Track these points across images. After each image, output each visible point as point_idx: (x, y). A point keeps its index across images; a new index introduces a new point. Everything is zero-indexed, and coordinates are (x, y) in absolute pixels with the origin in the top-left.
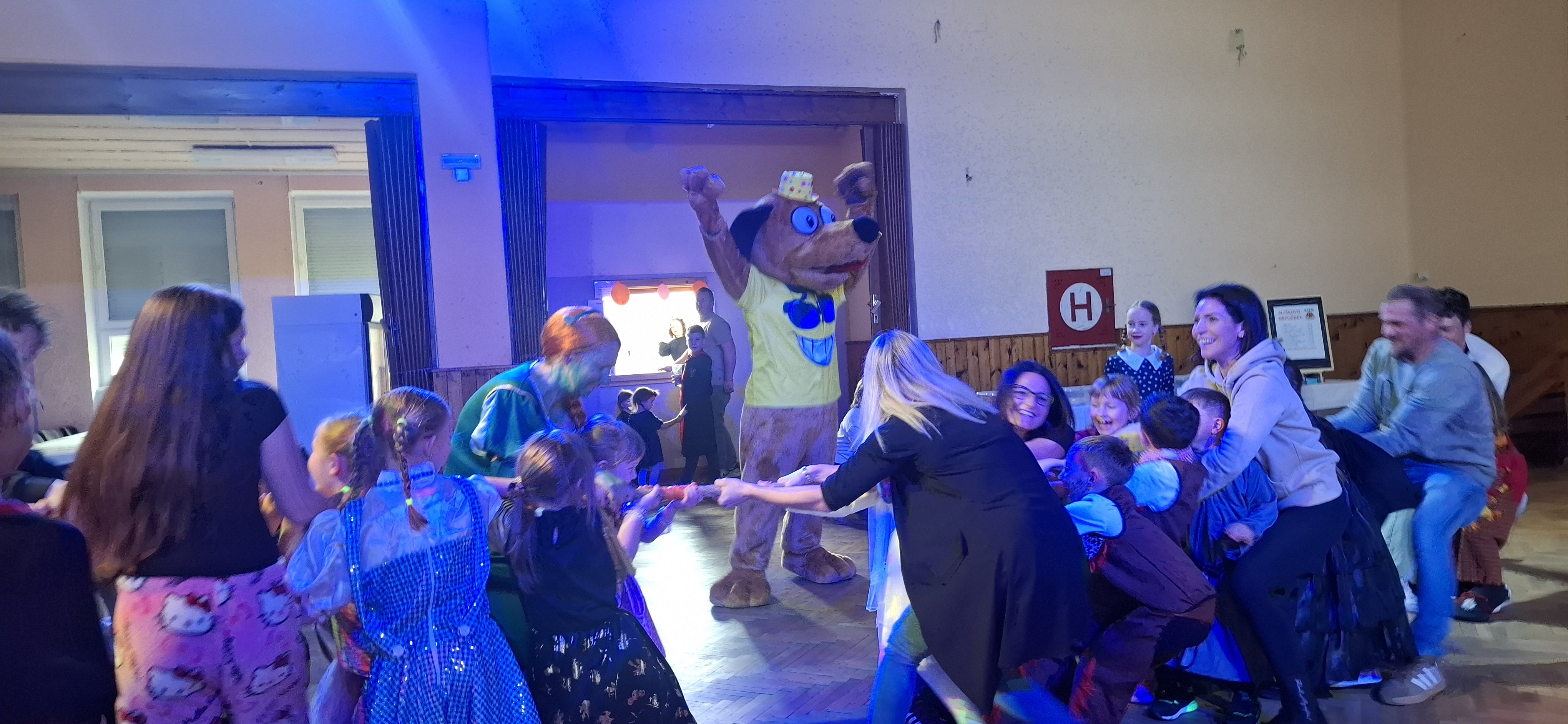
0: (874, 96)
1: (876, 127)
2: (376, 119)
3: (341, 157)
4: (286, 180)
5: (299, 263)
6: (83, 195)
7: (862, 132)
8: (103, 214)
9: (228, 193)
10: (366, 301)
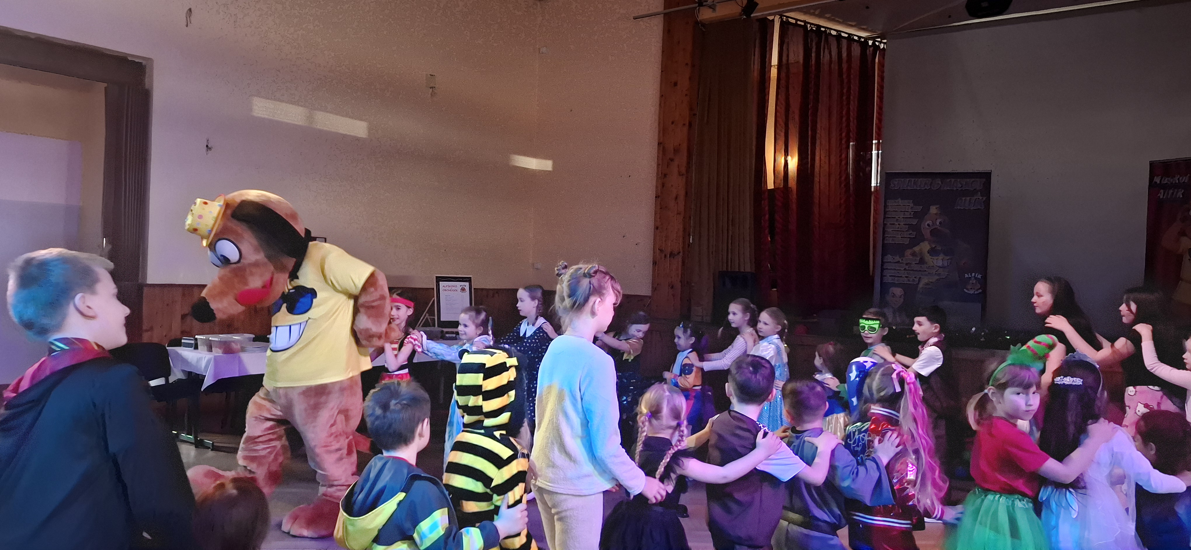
1: (120, 87)
7: (106, 88)
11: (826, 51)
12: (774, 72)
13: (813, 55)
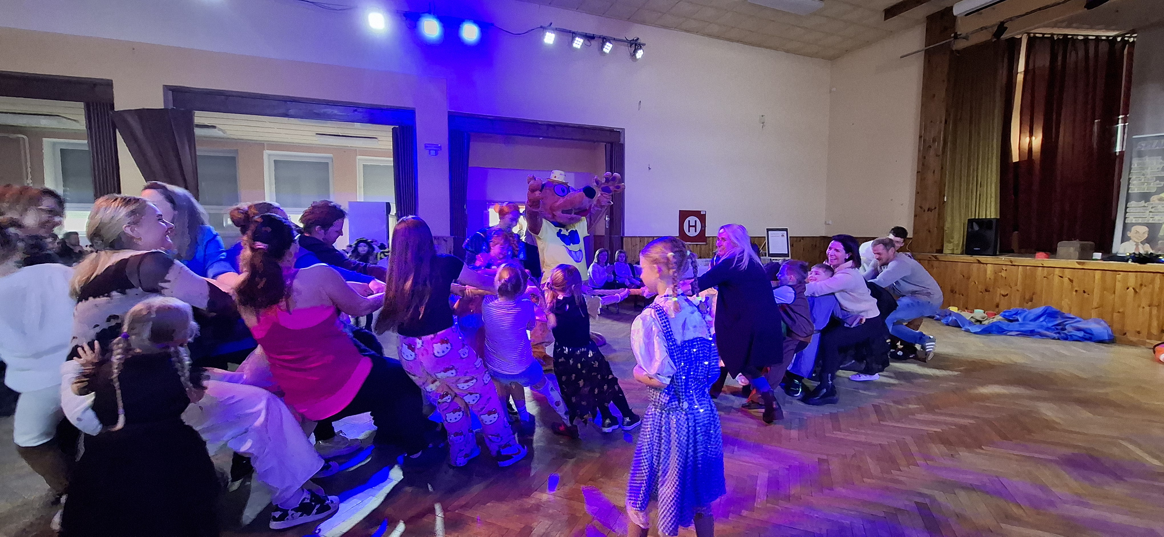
0: (611, 131)
1: (612, 144)
2: (397, 126)
3: (379, 142)
4: (355, 151)
5: (360, 187)
6: (266, 152)
7: (605, 145)
8: (274, 161)
9: (331, 155)
10: (388, 205)
11: (1073, 53)
12: (1020, 77)
13: (1060, 58)
